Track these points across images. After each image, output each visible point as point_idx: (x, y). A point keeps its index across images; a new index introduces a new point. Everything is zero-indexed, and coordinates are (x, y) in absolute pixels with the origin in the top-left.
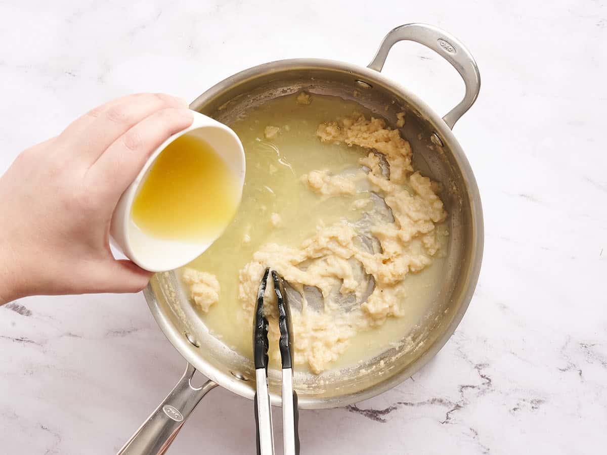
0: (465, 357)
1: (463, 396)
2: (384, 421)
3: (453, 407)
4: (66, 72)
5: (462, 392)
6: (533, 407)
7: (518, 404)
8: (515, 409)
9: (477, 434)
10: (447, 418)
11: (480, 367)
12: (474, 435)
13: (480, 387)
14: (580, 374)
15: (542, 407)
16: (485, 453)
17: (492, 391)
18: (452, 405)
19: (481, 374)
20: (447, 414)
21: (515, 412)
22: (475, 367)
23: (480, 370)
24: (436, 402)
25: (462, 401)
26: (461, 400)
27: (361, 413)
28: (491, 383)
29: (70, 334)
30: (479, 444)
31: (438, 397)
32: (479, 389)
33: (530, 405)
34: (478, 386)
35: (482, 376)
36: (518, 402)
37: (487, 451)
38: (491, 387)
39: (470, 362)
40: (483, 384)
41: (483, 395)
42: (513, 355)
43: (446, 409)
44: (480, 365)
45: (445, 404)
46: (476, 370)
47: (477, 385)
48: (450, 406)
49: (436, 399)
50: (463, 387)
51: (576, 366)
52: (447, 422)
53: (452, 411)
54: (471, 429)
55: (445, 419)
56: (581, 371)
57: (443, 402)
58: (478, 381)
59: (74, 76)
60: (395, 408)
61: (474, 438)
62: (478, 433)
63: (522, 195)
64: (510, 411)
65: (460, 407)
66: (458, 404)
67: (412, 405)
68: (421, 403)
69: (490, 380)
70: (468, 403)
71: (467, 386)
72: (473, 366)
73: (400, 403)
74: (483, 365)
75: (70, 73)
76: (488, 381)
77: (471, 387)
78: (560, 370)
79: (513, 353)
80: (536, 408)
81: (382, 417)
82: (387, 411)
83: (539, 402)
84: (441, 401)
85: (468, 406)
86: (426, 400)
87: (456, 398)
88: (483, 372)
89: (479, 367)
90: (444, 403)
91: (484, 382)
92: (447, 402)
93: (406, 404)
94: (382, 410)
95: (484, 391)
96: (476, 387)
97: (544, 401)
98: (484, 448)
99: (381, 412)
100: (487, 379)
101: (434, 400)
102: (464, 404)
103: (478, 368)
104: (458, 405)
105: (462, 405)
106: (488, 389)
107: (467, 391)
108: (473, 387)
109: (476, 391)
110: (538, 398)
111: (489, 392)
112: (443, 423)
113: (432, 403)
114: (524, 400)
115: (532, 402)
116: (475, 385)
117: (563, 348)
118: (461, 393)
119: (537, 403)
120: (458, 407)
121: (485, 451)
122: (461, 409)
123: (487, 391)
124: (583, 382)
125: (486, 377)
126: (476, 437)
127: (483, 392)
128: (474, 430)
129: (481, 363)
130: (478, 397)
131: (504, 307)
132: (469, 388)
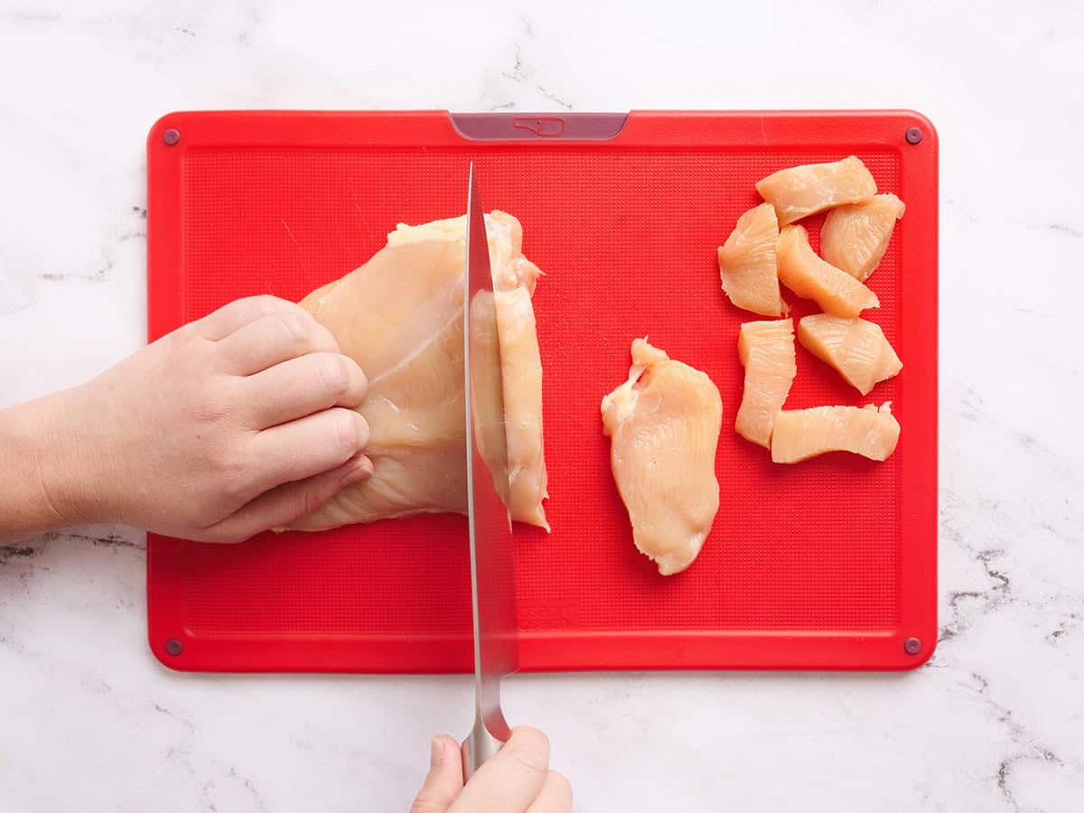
0: (957, 538)
4: (177, 29)
5: (955, 605)
8: (1056, 634)
9: (985, 685)
11: (987, 557)
12: (979, 686)
13: (988, 595)
16: (1003, 719)
17: (1011, 600)
21: (1057, 638)
22: (978, 558)
23: (986, 562)
25: (956, 622)
28: (1009, 586)
32: (987, 598)
34: (985, 593)
35: (992, 574)
37: (1007, 716)
38: (1009, 593)
39: (969, 547)
40: (995, 588)
41: (994, 610)
42: (1048, 531)
44: (988, 553)
46: (980, 562)
47: (982, 591)
50: (956, 596)
54: (975, 676)
58: (985, 584)
59: (194, 35)
62: (988, 682)
63: (1053, 227)
64: (1047, 638)
65: (951, 634)
66: (950, 628)
69: (1007, 581)
71: (963, 594)
72: (974, 555)
74: (993, 552)
76: (1003, 582)
85: (967, 630)
88: (993, 567)
89: (984, 556)
91: (995, 585)
95: (996, 603)
96: (981, 594)
98: (1002, 709)
100: (1002, 578)
102: (959, 628)
103: (983, 558)
105: (955, 630)
106: (1004, 597)
107: (963, 604)
108: (976, 595)
109: (980, 601)
111: (1005, 604)
114: (1073, 616)
116: (978, 591)
121: (1002, 715)
122: (954, 638)
123: (1004, 601)
125: (999, 574)
126: (985, 690)
128: (979, 677)
129: (987, 549)
130: (985, 613)
131: (1028, 441)
132: (968, 597)
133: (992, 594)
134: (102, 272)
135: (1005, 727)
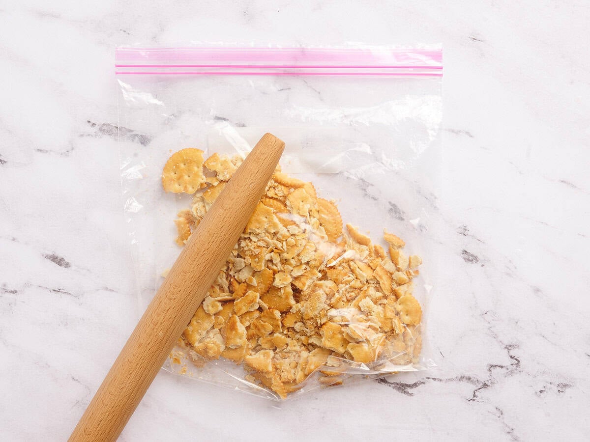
0: (495, 337)
1: (491, 375)
2: (411, 395)
3: (480, 386)
4: (121, 30)
5: (491, 371)
6: (559, 391)
7: (544, 387)
8: (541, 392)
9: (502, 414)
10: (474, 396)
12: (498, 414)
13: (508, 367)
15: (568, 390)
16: (509, 433)
17: (520, 372)
18: (479, 384)
19: (510, 355)
20: (474, 392)
22: (505, 348)
23: (510, 351)
24: (464, 380)
26: (489, 379)
27: (390, 386)
28: (520, 364)
29: (107, 289)
30: (503, 423)
31: (467, 374)
32: (507, 369)
33: (556, 389)
35: (511, 357)
36: (545, 385)
37: (511, 431)
38: (519, 368)
39: (501, 342)
40: (512, 365)
41: (510, 376)
43: (473, 387)
44: (510, 346)
45: (472, 382)
46: (506, 350)
47: (505, 365)
48: (477, 384)
49: (464, 376)
50: (492, 366)
52: (473, 400)
53: (479, 389)
54: (497, 408)
55: (471, 397)
57: (471, 380)
58: (507, 362)
59: (129, 34)
60: (423, 383)
61: (499, 417)
62: (504, 412)
63: (562, 181)
65: (487, 385)
66: (486, 382)
67: (441, 380)
68: (449, 379)
69: (519, 361)
70: (496, 382)
71: (496, 366)
72: (503, 346)
73: (429, 378)
74: (513, 346)
75: (125, 31)
76: (517, 362)
77: (499, 366)
79: (544, 337)
80: (562, 392)
81: (409, 390)
82: (415, 385)
83: (565, 386)
84: (469, 379)
85: (495, 385)
86: (454, 377)
87: (484, 377)
88: (512, 353)
89: (509, 347)
91: (513, 363)
92: (475, 380)
93: (434, 379)
94: (410, 384)
95: (512, 372)
96: (505, 367)
97: (571, 385)
98: (509, 427)
99: (409, 386)
100: (516, 360)
101: (462, 377)
102: (491, 383)
103: (508, 349)
105: (489, 384)
106: (516, 369)
107: (496, 371)
108: (502, 367)
109: (504, 371)
110: (565, 382)
111: (517, 373)
112: (469, 401)
113: (459, 380)
114: (551, 383)
115: (559, 385)
116: (503, 365)
118: (489, 372)
119: (563, 387)
120: (485, 385)
121: (508, 430)
122: (488, 388)
123: (516, 372)
125: (515, 358)
126: (501, 416)
128: (499, 409)
129: (511, 344)
130: (506, 377)
131: (537, 290)
132: (498, 368)
133: (510, 367)
134: (68, 151)
135: (509, 437)
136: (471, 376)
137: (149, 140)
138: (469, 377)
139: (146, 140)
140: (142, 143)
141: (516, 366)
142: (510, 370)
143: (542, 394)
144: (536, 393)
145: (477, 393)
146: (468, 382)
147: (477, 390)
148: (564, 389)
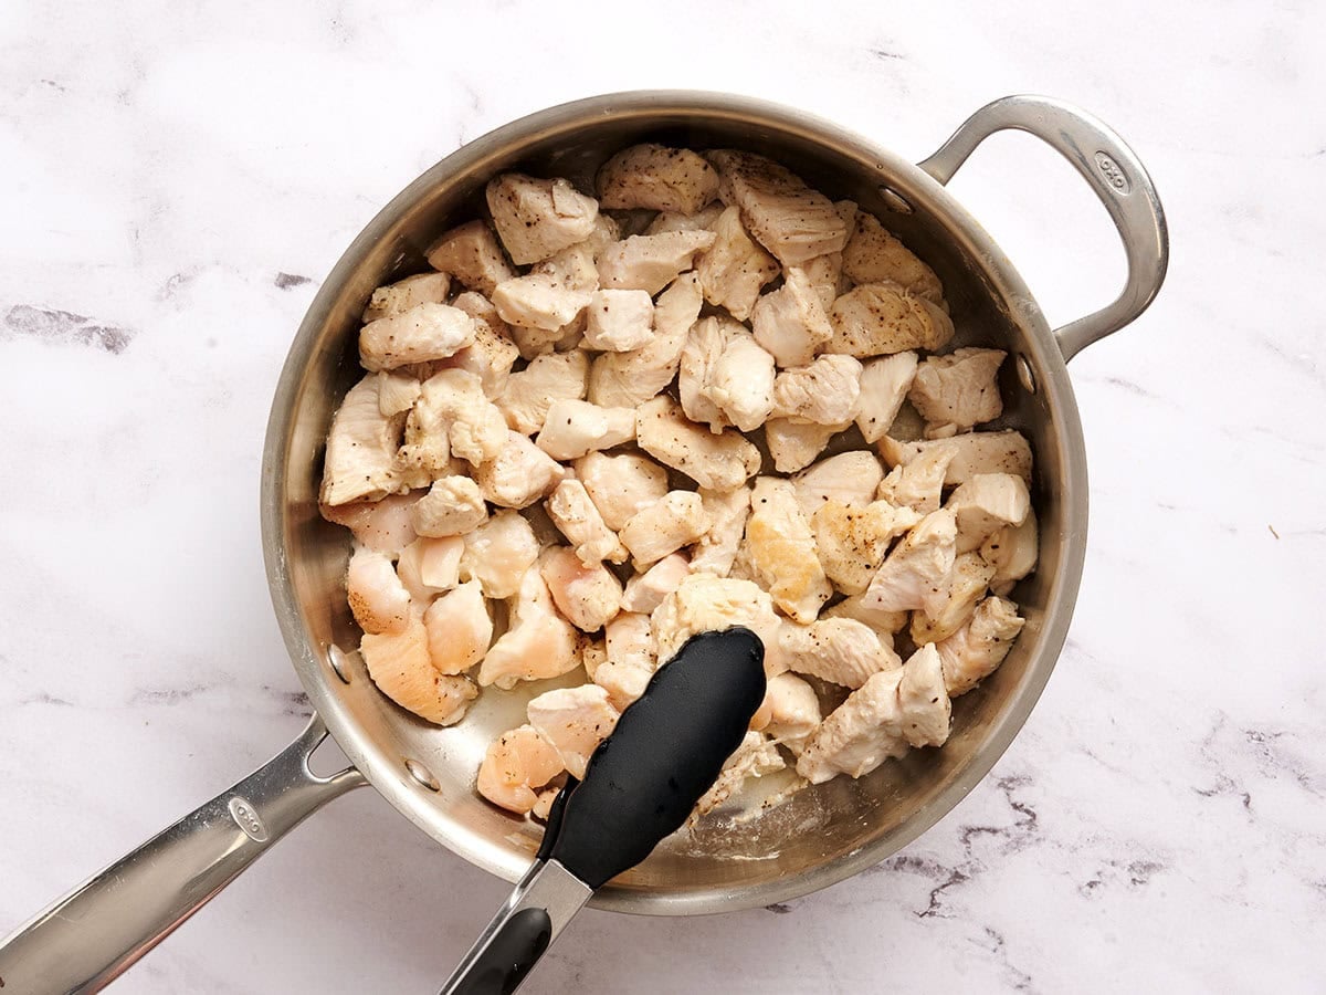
1: (969, 853)
2: (783, 909)
3: (945, 879)
6: (1134, 880)
7: (1099, 873)
10: (933, 904)
14: (1247, 803)
15: (1155, 878)
18: (943, 874)
19: (1013, 802)
20: (933, 896)
24: (906, 866)
26: (964, 861)
29: (47, 698)
30: (1006, 964)
31: (912, 854)
33: (1126, 877)
36: (1100, 869)
43: (931, 884)
45: (927, 871)
48: (939, 875)
49: (905, 859)
51: (1237, 784)
52: (932, 914)
53: (944, 886)
55: (926, 907)
56: (1249, 797)
57: (923, 866)
61: (995, 951)
68: (871, 868)
70: (982, 867)
75: (52, 83)
77: (988, 830)
78: (1201, 793)
79: (1090, 754)
80: (1141, 882)
83: (1149, 867)
84: (919, 863)
86: (882, 861)
87: (952, 857)
90: (925, 869)
92: (932, 865)
97: (1161, 866)
101: (901, 862)
104: (957, 872)
110: (1147, 859)
112: (921, 916)
113: (895, 868)
115: (1132, 867)
117: (1207, 743)
118: (965, 846)
119: (1142, 871)
120: (957, 877)
124: (1251, 821)
127: (1018, 843)
136: (921, 857)
137: (126, 340)
138: (917, 859)
139: (118, 340)
140: (109, 347)
141: (1027, 826)
142: (1013, 836)
143: (1093, 891)
144: (1080, 889)
145: (938, 898)
146: (916, 873)
147: (937, 890)
148: (1146, 874)
